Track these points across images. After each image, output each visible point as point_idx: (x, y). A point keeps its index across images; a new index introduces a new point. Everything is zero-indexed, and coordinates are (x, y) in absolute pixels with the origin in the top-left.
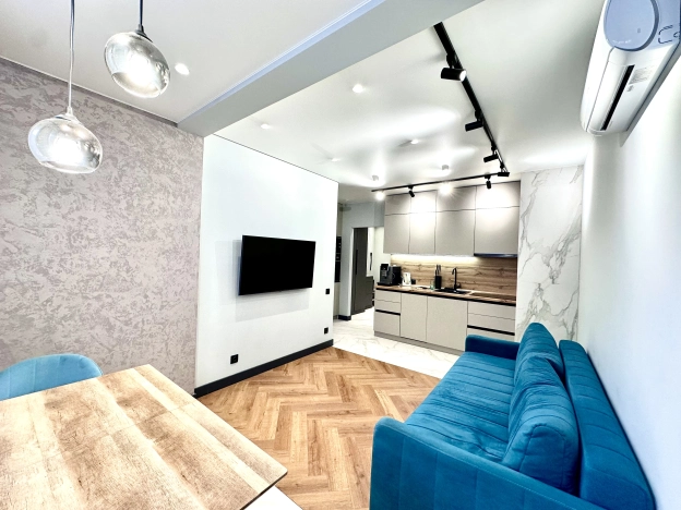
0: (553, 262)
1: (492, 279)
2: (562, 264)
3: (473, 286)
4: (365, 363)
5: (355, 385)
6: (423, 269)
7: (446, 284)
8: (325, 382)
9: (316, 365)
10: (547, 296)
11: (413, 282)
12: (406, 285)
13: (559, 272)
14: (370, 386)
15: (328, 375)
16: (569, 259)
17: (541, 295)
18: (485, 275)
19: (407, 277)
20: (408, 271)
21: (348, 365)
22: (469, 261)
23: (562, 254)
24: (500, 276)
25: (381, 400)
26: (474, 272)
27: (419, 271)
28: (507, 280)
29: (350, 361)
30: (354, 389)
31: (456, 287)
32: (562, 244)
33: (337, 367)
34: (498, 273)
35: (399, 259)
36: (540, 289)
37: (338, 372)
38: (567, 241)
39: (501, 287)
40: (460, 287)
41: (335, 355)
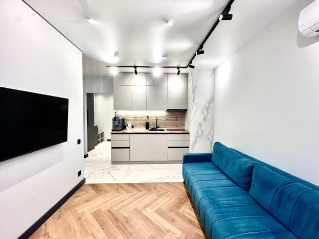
0: (205, 112)
1: (173, 122)
2: (208, 113)
3: (164, 126)
4: (120, 189)
5: (126, 214)
6: (138, 119)
7: (151, 127)
8: (98, 226)
9: (79, 210)
10: (203, 128)
11: (133, 127)
12: (129, 129)
13: (207, 117)
14: (136, 209)
15: (96, 215)
16: (210, 111)
17: (201, 127)
18: (170, 120)
19: (129, 124)
20: (129, 120)
21: (108, 196)
22: (162, 114)
23: (208, 108)
24: (176, 120)
25: (151, 218)
26: (164, 119)
27: (135, 120)
28: (179, 122)
29: (107, 192)
30: (127, 220)
31: (157, 127)
32: (208, 104)
33: (100, 203)
34: (175, 119)
35: (122, 114)
36: (200, 125)
37: (104, 208)
38: (210, 103)
39: (177, 126)
40: (159, 127)
41: (92, 192)
